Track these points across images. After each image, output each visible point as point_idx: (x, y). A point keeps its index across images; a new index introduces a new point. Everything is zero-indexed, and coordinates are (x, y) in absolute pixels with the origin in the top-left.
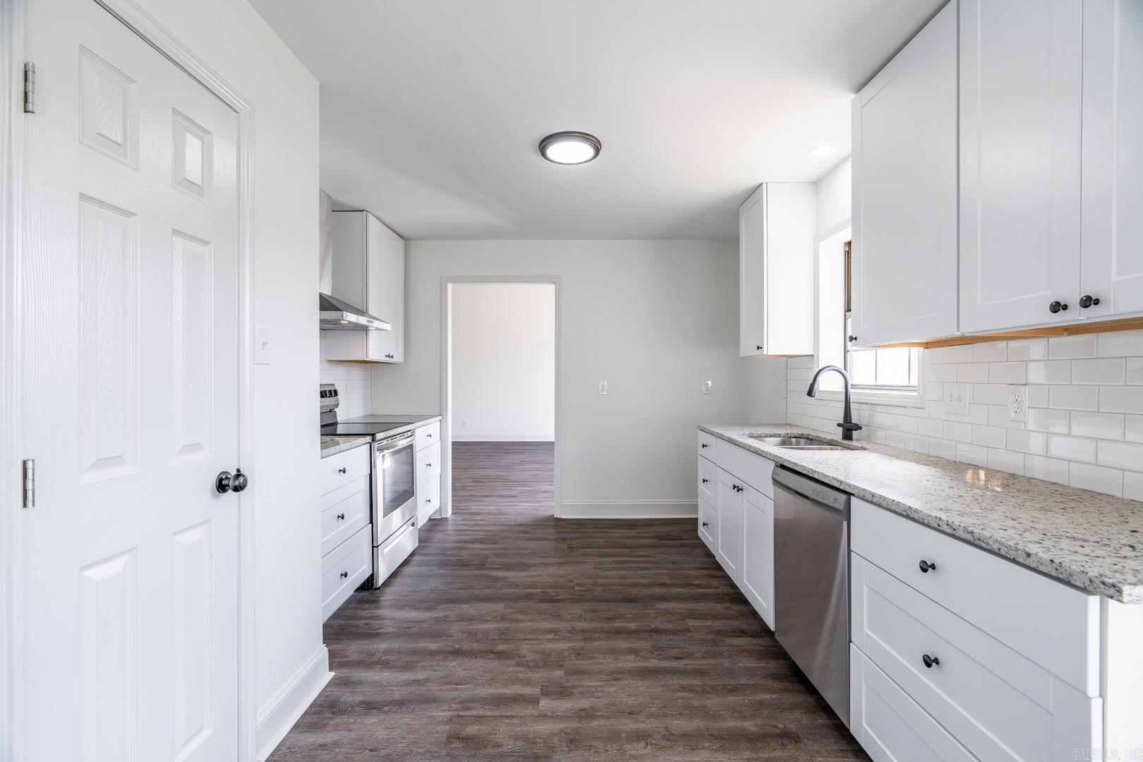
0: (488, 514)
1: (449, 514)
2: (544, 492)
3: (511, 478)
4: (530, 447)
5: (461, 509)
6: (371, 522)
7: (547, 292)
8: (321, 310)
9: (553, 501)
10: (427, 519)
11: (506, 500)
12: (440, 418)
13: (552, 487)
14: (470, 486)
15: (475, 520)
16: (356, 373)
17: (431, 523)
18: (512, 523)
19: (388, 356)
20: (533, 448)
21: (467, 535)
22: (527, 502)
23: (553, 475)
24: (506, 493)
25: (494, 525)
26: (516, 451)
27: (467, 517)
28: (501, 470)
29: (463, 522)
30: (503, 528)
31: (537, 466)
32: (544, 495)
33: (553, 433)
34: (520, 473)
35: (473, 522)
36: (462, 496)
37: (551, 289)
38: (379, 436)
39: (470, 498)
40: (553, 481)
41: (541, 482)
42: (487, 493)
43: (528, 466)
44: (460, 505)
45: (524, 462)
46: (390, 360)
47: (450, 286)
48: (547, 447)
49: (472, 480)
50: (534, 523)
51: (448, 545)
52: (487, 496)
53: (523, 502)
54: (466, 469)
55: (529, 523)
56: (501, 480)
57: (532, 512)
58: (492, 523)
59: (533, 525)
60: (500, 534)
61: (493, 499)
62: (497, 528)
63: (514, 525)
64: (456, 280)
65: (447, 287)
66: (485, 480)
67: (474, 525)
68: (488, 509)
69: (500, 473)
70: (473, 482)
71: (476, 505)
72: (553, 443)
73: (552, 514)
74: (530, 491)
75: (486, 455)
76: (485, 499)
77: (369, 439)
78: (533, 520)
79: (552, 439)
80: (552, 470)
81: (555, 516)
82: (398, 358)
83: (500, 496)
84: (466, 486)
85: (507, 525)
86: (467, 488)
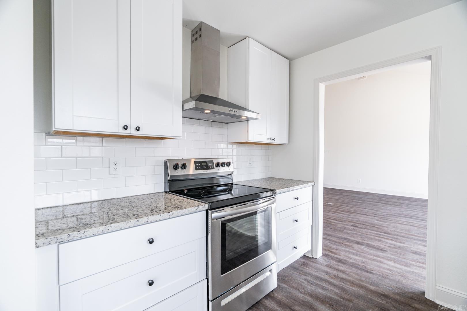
0: (352, 265)
1: (319, 253)
2: (415, 253)
3: (385, 228)
4: (407, 202)
5: (332, 252)
9: (424, 268)
10: (301, 255)
11: (374, 252)
13: (423, 248)
14: (348, 229)
15: (337, 270)
17: (304, 260)
18: (372, 288)
20: (410, 203)
21: (323, 288)
22: (395, 261)
23: (426, 234)
24: (376, 244)
25: (353, 284)
26: (395, 204)
27: (333, 263)
28: (377, 218)
29: (326, 269)
30: (362, 292)
31: (411, 220)
32: (416, 257)
34: (393, 225)
35: (335, 273)
36: (338, 237)
39: (344, 242)
40: (425, 241)
41: (412, 239)
42: (359, 240)
43: (403, 220)
44: (333, 246)
45: (399, 215)
48: (422, 203)
49: (352, 224)
50: (398, 297)
51: (301, 296)
52: (358, 243)
53: (390, 259)
54: (351, 213)
55: (392, 296)
56: (375, 229)
57: (399, 278)
58: (351, 279)
59: (396, 300)
60: (355, 301)
61: (363, 247)
62: (355, 289)
63: (373, 292)
66: (362, 226)
67: (336, 277)
68: (355, 260)
69: (376, 221)
70: (352, 226)
71: (346, 251)
72: (426, 201)
73: (422, 289)
74: (400, 248)
75: (370, 204)
76: (356, 246)
78: (397, 291)
80: (425, 228)
81: (426, 296)
83: (369, 246)
84: (345, 228)
85: (367, 289)
86: (345, 231)
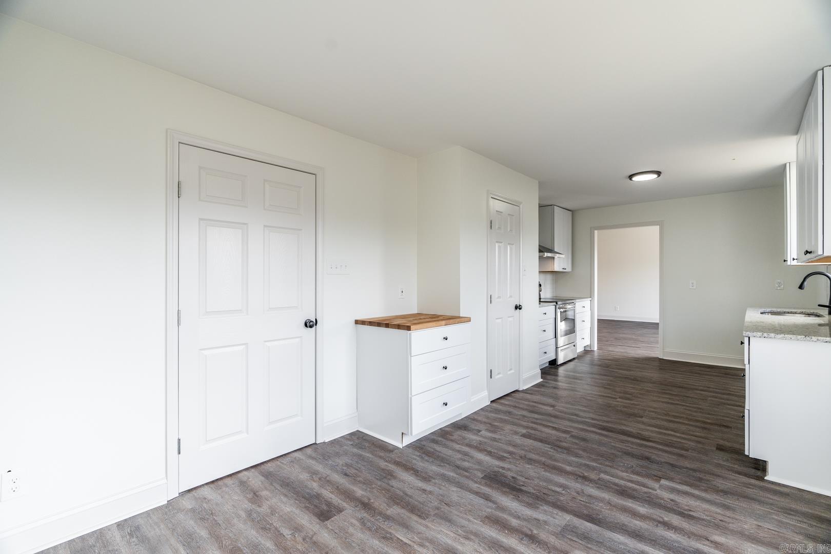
6: (556, 337)
7: (656, 229)
8: (539, 252)
12: (591, 299)
16: (549, 276)
19: (564, 269)
33: (658, 317)
37: (658, 227)
38: (559, 303)
46: (565, 270)
47: (596, 232)
64: (600, 228)
65: (594, 232)
77: (555, 304)
79: (658, 321)
82: (569, 269)
